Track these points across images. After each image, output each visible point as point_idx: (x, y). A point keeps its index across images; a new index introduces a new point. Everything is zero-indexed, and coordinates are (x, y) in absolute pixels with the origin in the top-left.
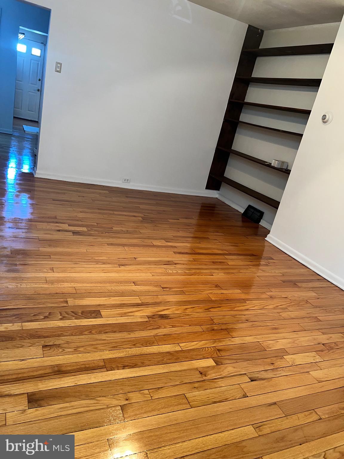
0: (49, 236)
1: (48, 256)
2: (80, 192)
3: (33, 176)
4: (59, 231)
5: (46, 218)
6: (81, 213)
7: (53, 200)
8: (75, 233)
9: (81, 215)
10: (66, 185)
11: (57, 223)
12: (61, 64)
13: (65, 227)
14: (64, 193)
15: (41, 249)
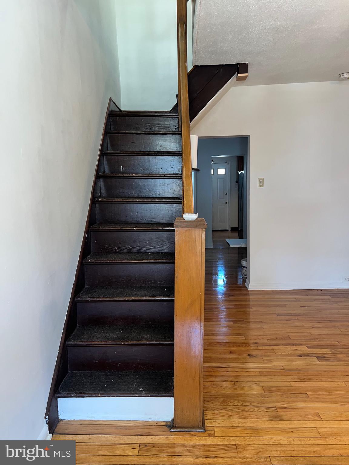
0: (292, 364)
1: (305, 394)
2: (299, 301)
3: (248, 289)
4: (300, 356)
5: (279, 339)
6: (314, 329)
7: (277, 315)
8: (320, 358)
9: (315, 332)
10: (282, 295)
11: (293, 345)
12: (263, 179)
13: (304, 350)
14: (285, 305)
15: (294, 384)
